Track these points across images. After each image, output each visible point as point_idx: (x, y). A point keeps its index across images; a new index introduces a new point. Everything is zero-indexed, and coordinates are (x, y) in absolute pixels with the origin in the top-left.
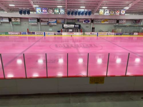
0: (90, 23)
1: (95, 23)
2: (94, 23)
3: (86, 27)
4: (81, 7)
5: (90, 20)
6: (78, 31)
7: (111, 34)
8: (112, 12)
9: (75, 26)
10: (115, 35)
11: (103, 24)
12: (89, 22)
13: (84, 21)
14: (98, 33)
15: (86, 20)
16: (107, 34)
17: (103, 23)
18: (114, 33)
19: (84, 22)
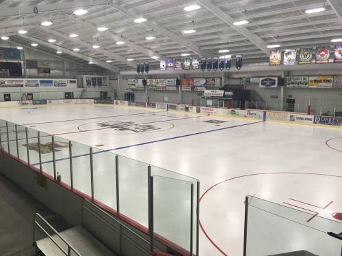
0: (276, 86)
1: (291, 86)
2: (288, 86)
3: (272, 97)
4: (220, 51)
5: (276, 79)
6: (221, 106)
7: (302, 119)
8: (305, 56)
9: (226, 93)
10: (315, 122)
11: (311, 89)
12: (274, 84)
13: (262, 81)
14: (265, 113)
15: (266, 80)
16: (291, 116)
17: (315, 87)
18: (312, 117)
19: (262, 84)
